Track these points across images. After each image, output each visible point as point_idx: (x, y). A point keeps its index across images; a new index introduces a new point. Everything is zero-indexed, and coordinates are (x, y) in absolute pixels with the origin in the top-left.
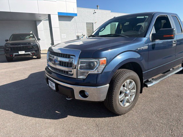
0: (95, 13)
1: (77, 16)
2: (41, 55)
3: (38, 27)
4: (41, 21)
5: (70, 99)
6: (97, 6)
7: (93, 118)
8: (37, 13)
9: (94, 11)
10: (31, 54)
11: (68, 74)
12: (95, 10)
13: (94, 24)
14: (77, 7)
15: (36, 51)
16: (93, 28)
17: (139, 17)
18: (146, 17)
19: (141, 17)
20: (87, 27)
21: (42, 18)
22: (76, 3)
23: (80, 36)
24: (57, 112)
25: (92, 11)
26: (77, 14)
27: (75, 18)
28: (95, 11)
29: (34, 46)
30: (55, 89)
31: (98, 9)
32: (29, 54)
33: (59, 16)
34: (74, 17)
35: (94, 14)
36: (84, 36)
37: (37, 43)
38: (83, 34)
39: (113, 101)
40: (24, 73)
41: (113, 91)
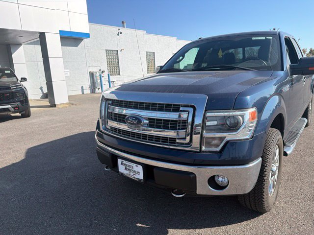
0: (121, 33)
1: (89, 37)
2: (31, 109)
3: (14, 56)
4: (20, 45)
5: (182, 196)
6: (123, 22)
7: (221, 227)
8: (18, 28)
9: (119, 30)
10: (13, 110)
11: (175, 143)
12: (120, 28)
13: (119, 52)
14: (89, 22)
15: (21, 102)
16: (118, 60)
17: (257, 38)
18: (267, 38)
19: (259, 38)
20: (108, 57)
21: (22, 40)
22: (87, 16)
23: (96, 73)
24: (138, 225)
25: (114, 29)
26: (89, 34)
27: (86, 40)
28: (121, 31)
29: (18, 92)
30: (143, 179)
31: (124, 27)
32: (7, 108)
33: (61, 37)
34: (83, 39)
35: (118, 35)
36: (103, 72)
37: (23, 87)
38: (100, 70)
39: (264, 188)
40: (11, 149)
41: (265, 170)
